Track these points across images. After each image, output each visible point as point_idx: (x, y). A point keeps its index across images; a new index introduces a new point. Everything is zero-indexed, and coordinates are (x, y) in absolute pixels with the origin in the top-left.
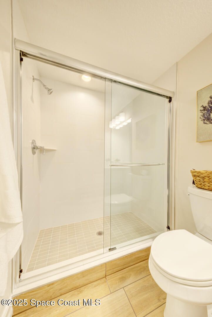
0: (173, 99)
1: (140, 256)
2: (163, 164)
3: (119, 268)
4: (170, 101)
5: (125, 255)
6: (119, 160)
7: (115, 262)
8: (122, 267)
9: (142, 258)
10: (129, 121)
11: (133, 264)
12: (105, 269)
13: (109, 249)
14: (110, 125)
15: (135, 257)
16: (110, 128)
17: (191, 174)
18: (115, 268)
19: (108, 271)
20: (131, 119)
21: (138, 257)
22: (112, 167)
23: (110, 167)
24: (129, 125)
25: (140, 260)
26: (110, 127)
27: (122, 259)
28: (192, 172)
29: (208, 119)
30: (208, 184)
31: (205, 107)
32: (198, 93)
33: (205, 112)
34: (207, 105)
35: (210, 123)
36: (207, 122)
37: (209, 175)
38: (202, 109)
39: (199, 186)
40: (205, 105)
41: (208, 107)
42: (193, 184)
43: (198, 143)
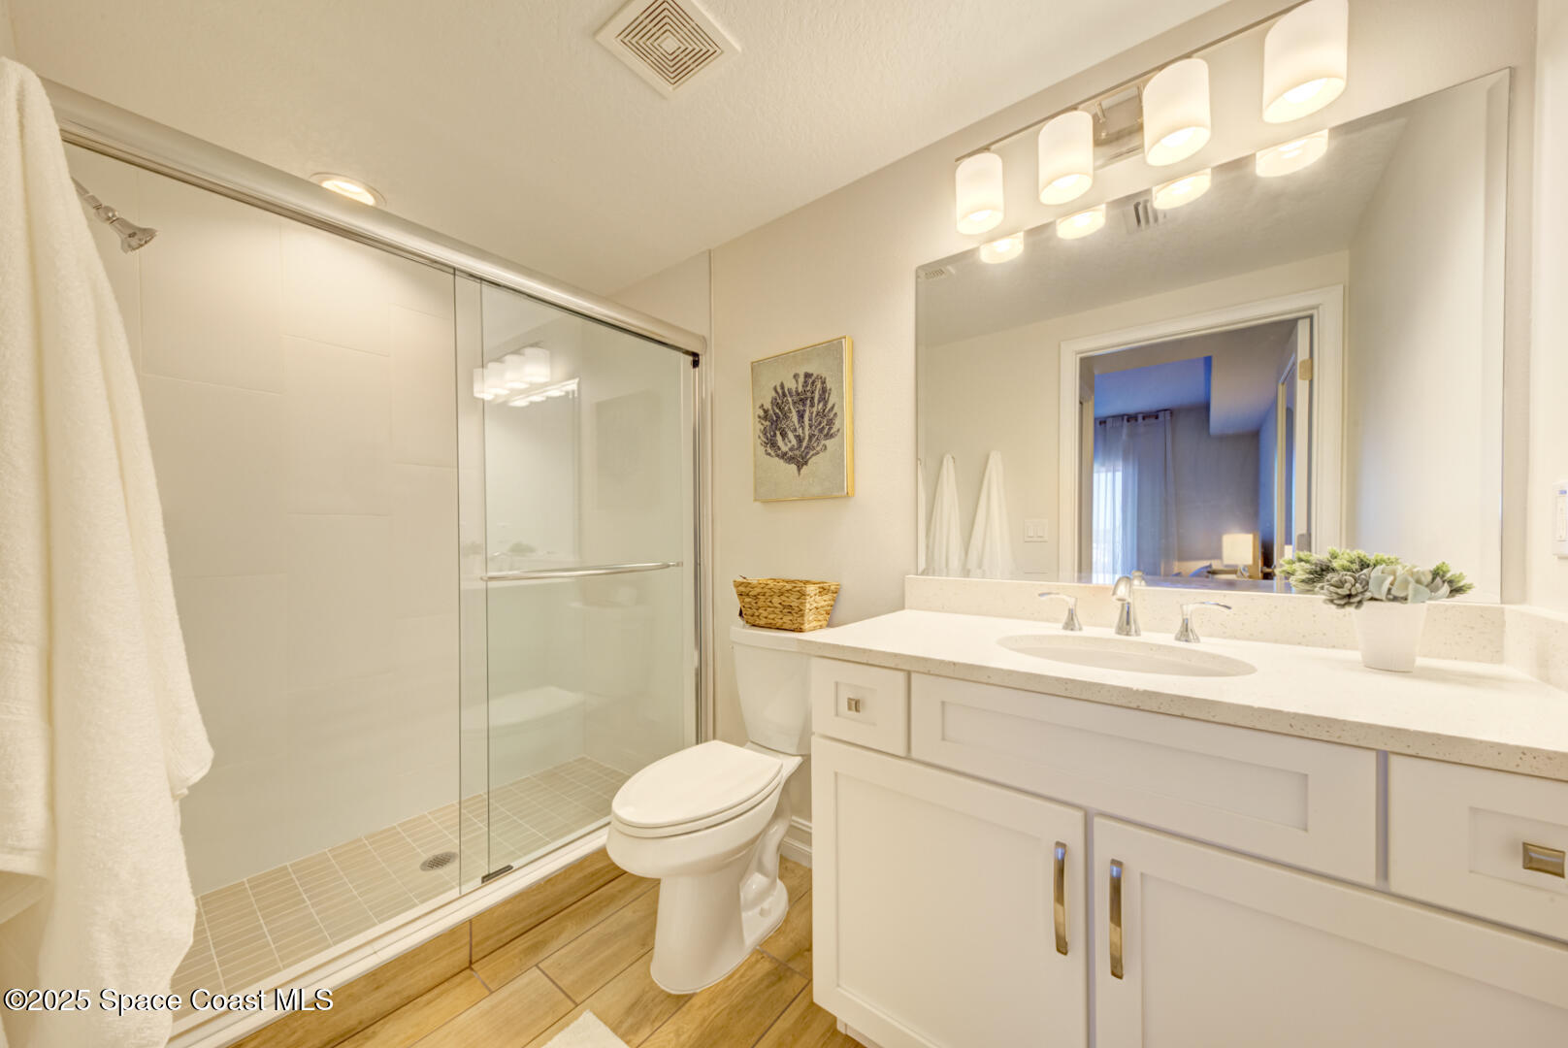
0: (702, 360)
1: (600, 870)
2: (678, 565)
3: (520, 926)
4: (696, 364)
5: (543, 879)
6: (531, 550)
7: (508, 908)
8: (533, 920)
9: (608, 872)
10: (572, 385)
11: (574, 899)
12: (468, 939)
13: (484, 878)
14: (477, 388)
15: (581, 875)
16: (478, 399)
17: (734, 590)
18: (507, 928)
19: (477, 945)
20: (577, 380)
21: (593, 874)
22: (492, 584)
23: (482, 585)
24: (570, 402)
25: (601, 881)
26: (477, 395)
27: (533, 891)
28: (737, 585)
29: (773, 444)
30: (765, 614)
31: (766, 411)
32: (755, 366)
33: (768, 423)
34: (770, 407)
35: (778, 456)
36: (773, 453)
37: (765, 590)
38: (762, 413)
39: (751, 619)
40: (768, 406)
41: (771, 412)
42: (741, 614)
43: (758, 504)
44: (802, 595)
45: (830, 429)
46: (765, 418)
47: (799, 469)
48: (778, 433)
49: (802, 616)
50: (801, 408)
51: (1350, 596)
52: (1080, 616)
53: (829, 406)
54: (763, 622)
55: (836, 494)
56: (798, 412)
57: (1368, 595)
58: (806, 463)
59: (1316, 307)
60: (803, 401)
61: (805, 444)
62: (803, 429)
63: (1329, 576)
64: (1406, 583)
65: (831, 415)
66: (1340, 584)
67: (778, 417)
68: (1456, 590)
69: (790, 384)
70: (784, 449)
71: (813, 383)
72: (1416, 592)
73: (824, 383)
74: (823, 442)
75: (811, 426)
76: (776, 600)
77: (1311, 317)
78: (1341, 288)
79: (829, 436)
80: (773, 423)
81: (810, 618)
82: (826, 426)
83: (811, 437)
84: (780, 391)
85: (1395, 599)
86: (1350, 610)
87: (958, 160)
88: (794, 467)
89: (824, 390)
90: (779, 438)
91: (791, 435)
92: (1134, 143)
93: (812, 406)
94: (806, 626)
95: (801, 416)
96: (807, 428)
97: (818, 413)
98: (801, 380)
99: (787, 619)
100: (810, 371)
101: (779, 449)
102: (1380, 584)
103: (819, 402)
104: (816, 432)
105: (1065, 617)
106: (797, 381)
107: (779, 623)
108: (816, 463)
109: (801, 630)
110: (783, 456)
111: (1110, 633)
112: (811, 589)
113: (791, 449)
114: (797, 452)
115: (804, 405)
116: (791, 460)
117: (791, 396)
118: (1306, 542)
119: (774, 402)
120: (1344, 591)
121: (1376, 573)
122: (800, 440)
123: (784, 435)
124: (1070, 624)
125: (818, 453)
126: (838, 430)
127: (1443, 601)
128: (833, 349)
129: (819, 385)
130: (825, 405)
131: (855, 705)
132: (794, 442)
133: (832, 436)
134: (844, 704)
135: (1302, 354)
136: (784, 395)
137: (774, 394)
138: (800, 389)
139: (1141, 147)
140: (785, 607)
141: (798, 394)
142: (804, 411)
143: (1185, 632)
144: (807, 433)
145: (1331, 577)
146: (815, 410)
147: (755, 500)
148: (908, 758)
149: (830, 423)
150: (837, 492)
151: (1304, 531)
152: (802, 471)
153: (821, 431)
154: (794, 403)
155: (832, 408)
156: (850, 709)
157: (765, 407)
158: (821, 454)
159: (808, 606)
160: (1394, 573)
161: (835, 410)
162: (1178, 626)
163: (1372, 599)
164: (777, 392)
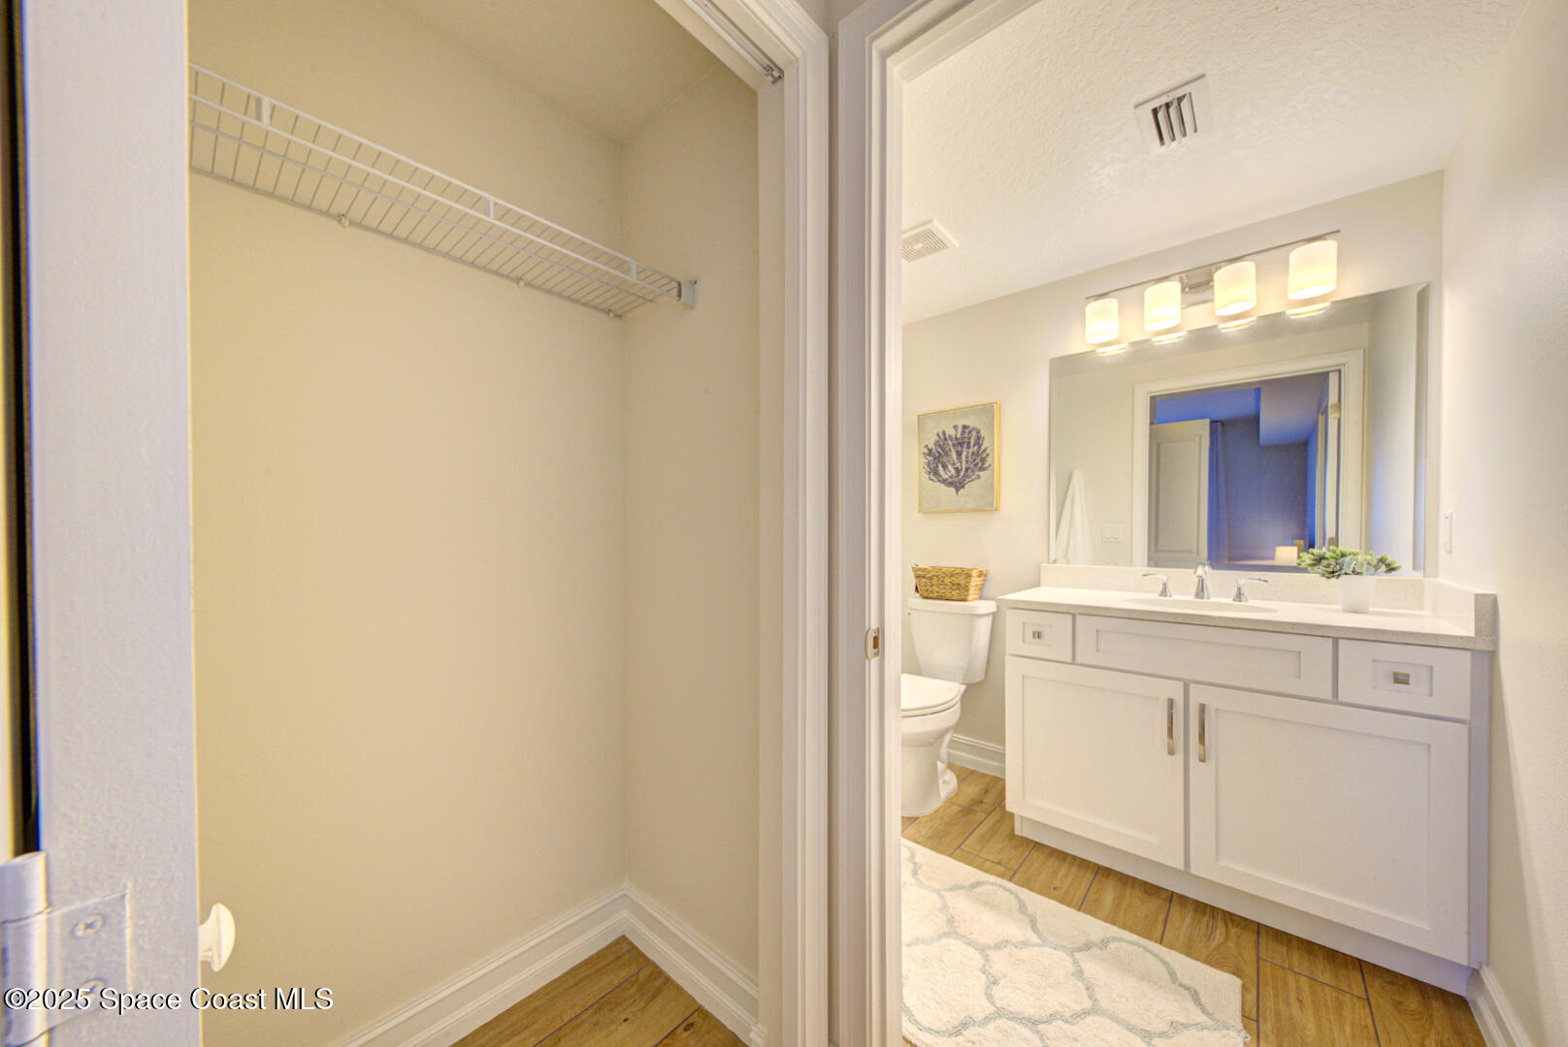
17: (912, 573)
28: (916, 570)
29: (936, 473)
30: (937, 589)
31: (930, 450)
32: (921, 418)
33: (931, 458)
34: (933, 447)
35: (939, 481)
36: (935, 479)
37: (940, 573)
38: (926, 451)
39: (925, 594)
40: (931, 445)
41: (934, 450)
42: (917, 588)
43: (920, 514)
44: (969, 576)
45: (983, 464)
46: (929, 455)
47: (957, 490)
48: (940, 465)
49: (968, 590)
50: (959, 449)
51: (1334, 572)
52: (1170, 587)
53: (983, 448)
54: (935, 596)
55: (987, 508)
56: (957, 451)
57: (1343, 571)
58: (963, 487)
59: (1344, 365)
60: (961, 444)
61: (962, 473)
62: (960, 462)
63: (1323, 561)
64: (1362, 564)
65: (984, 455)
66: (1328, 566)
67: (940, 454)
68: (1391, 569)
69: (951, 432)
70: (945, 476)
71: (970, 432)
72: (1368, 570)
73: (978, 432)
74: (977, 473)
75: (967, 462)
76: (947, 580)
77: (1340, 371)
78: (1362, 351)
79: (982, 469)
80: (936, 458)
81: (972, 593)
82: (980, 461)
83: (967, 470)
84: (942, 437)
85: (1358, 573)
86: (1333, 579)
87: (1087, 298)
88: (953, 490)
89: (978, 438)
90: (940, 468)
91: (950, 468)
92: (1206, 295)
93: (969, 448)
94: (970, 598)
95: (959, 454)
96: (964, 463)
97: (973, 453)
98: (960, 430)
99: (954, 593)
100: (967, 424)
101: (940, 476)
102: (1350, 565)
103: (974, 446)
104: (972, 466)
105: (1161, 588)
106: (956, 430)
107: (949, 596)
108: (973, 487)
109: (965, 600)
110: (944, 481)
111: (1191, 598)
112: (975, 573)
113: (951, 477)
114: (955, 479)
115: (962, 447)
116: (950, 484)
117: (951, 440)
118: (1335, 541)
119: (937, 444)
120: (1330, 570)
121: (1347, 559)
122: (958, 471)
123: (945, 467)
124: (1164, 593)
125: (973, 480)
126: (990, 466)
127: (1383, 577)
128: (988, 410)
129: (974, 434)
130: (980, 446)
131: (1038, 635)
132: (953, 472)
133: (984, 469)
134: (1029, 636)
135: (1333, 399)
136: (946, 439)
137: (937, 438)
138: (959, 436)
139: (1211, 300)
140: (954, 585)
141: (957, 439)
142: (962, 451)
143: (1239, 596)
144: (964, 466)
145: (1324, 562)
146: (971, 450)
147: (919, 511)
148: (1073, 662)
149: (983, 460)
150: (988, 505)
151: (1334, 535)
152: (960, 493)
153: (976, 465)
154: (954, 445)
155: (985, 450)
156: (1034, 637)
157: (930, 447)
158: (976, 482)
159: (972, 584)
160: (1357, 560)
161: (988, 451)
162: (1235, 591)
163: (1346, 574)
164: (939, 436)
